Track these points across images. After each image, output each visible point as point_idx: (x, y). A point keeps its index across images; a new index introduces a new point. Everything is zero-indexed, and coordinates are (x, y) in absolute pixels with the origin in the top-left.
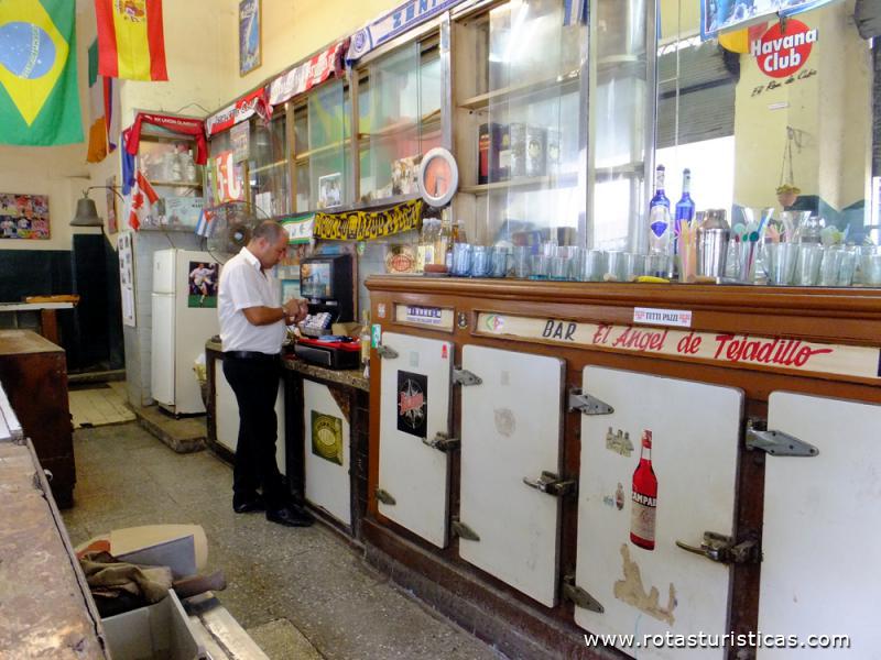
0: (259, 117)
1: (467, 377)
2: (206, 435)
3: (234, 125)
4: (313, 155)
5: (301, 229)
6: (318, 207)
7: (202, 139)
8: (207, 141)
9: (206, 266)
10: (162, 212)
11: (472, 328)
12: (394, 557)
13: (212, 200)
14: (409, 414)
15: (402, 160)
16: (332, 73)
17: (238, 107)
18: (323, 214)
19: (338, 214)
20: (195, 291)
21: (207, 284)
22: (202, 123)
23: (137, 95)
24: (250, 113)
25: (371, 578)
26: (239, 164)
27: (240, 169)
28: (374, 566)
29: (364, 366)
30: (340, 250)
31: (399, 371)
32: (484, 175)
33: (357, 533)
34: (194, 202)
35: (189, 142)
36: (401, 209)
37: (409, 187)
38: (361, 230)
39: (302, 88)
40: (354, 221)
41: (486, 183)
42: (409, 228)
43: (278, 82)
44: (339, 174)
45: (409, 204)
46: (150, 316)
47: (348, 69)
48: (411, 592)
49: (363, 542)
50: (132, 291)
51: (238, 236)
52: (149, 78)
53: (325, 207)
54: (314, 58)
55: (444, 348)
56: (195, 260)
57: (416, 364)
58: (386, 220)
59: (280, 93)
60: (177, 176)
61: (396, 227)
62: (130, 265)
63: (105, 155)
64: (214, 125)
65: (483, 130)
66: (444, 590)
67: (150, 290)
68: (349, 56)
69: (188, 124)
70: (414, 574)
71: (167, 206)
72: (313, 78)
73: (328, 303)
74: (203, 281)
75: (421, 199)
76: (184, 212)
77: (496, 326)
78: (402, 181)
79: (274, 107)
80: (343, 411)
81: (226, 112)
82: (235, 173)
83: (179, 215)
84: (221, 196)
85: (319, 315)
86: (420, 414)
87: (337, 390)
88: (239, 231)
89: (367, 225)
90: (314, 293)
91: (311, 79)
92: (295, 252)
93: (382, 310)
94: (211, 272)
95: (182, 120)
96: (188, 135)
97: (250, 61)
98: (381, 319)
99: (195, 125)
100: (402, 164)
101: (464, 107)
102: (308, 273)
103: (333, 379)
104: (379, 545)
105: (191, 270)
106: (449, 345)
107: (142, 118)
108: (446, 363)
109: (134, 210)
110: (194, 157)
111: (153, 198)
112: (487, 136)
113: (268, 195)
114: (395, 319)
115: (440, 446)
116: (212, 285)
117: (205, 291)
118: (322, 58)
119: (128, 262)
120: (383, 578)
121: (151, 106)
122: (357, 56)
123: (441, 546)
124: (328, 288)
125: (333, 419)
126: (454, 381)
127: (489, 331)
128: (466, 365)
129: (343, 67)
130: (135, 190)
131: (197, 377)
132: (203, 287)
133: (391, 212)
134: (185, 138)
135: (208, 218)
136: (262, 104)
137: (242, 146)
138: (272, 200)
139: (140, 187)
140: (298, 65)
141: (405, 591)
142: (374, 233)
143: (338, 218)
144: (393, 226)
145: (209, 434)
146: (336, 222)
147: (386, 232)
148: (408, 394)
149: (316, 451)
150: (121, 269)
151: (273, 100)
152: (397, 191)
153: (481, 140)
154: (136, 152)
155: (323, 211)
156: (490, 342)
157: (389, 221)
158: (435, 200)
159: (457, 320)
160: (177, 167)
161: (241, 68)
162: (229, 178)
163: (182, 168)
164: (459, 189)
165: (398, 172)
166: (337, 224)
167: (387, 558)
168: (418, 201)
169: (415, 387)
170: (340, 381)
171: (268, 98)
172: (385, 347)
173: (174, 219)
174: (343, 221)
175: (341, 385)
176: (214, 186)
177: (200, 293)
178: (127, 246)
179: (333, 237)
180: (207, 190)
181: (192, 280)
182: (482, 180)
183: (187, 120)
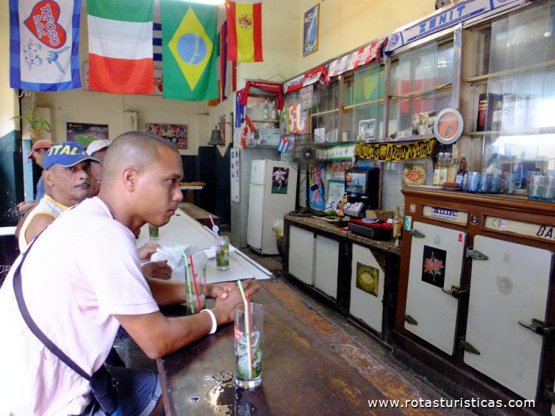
0: (320, 84)
1: (476, 254)
2: (281, 268)
3: (302, 88)
4: (356, 107)
5: (346, 151)
6: (358, 139)
7: (281, 95)
8: (284, 96)
9: (282, 169)
10: (257, 137)
11: (481, 225)
12: (413, 356)
13: (285, 130)
14: (431, 272)
15: (421, 114)
16: (374, 59)
17: (306, 76)
18: (362, 144)
19: (372, 144)
20: (275, 184)
21: (282, 180)
22: (281, 86)
23: (247, 71)
24: (314, 80)
25: (398, 366)
26: (305, 110)
27: (304, 113)
28: (399, 359)
29: (395, 239)
30: (371, 165)
31: (425, 246)
32: (482, 126)
33: (386, 338)
34: (274, 131)
35: (274, 96)
36: (419, 144)
37: (425, 131)
38: (389, 155)
39: (351, 67)
40: (384, 149)
41: (483, 130)
42: (424, 156)
43: (334, 63)
44: (374, 120)
45: (425, 141)
46: (248, 196)
47: (385, 57)
48: (425, 378)
49: (390, 343)
50: (238, 182)
51: (308, 154)
52: (253, 60)
53: (363, 139)
54: (361, 50)
55: (460, 236)
56: (276, 166)
57: (438, 243)
58: (407, 151)
59: (335, 70)
60: (266, 117)
61: (415, 155)
62: (238, 167)
63: (219, 102)
64: (289, 87)
65: (482, 97)
66: (450, 380)
67: (249, 182)
68: (387, 49)
69: (273, 86)
70: (428, 367)
71: (260, 134)
72: (359, 61)
73: (363, 197)
74: (280, 178)
75: (435, 139)
76: (269, 137)
77: (499, 226)
78: (420, 126)
79: (331, 78)
80: (380, 265)
81: (298, 79)
82: (302, 116)
83: (266, 138)
84: (291, 128)
85: (356, 203)
86: (439, 273)
87: (377, 252)
88: (308, 152)
89: (393, 152)
90: (353, 190)
91: (357, 62)
92: (339, 164)
93: (413, 208)
94: (284, 173)
95: (271, 84)
96: (272, 92)
97: (310, 48)
98: (412, 213)
99: (277, 87)
100: (420, 116)
101: (469, 82)
102: (351, 178)
103: (374, 245)
104: (403, 347)
105: (274, 171)
106: (464, 235)
107: (250, 84)
108: (462, 245)
109: (243, 136)
110: (275, 105)
111: (253, 130)
112: (485, 101)
113: (323, 130)
114: (422, 214)
115: (454, 294)
116: (285, 181)
117: (281, 185)
118: (367, 50)
119: (237, 166)
120: (406, 367)
121: (254, 77)
122: (392, 49)
123: (451, 354)
124: (364, 188)
125: (373, 269)
126: (467, 256)
127: (495, 228)
128: (476, 247)
129: (382, 56)
130: (244, 125)
131: (275, 234)
132: (280, 181)
133: (412, 146)
134: (272, 94)
135: (285, 142)
136: (323, 76)
137: (308, 100)
138: (326, 133)
139: (247, 123)
140: (349, 53)
141: (421, 377)
142: (398, 157)
143: (373, 147)
144: (413, 154)
145: (283, 268)
146: (371, 149)
147: (407, 157)
148: (431, 260)
149: (359, 286)
150: (231, 169)
151: (331, 74)
152: (416, 132)
153: (480, 103)
154: (245, 103)
155: (362, 141)
156: (494, 235)
157: (409, 151)
158: (445, 140)
159: (470, 219)
160: (266, 111)
161: (304, 52)
162: (297, 118)
163: (269, 112)
164: (463, 134)
165: (417, 121)
166: (371, 150)
167: (408, 356)
168: (431, 139)
169: (436, 257)
170: (379, 247)
171: (327, 73)
172: (416, 231)
173: (263, 141)
174: (376, 149)
175: (380, 249)
176: (287, 122)
177: (278, 185)
178: (237, 156)
179: (368, 158)
180: (282, 125)
181: (274, 178)
182: (480, 128)
183: (273, 84)
